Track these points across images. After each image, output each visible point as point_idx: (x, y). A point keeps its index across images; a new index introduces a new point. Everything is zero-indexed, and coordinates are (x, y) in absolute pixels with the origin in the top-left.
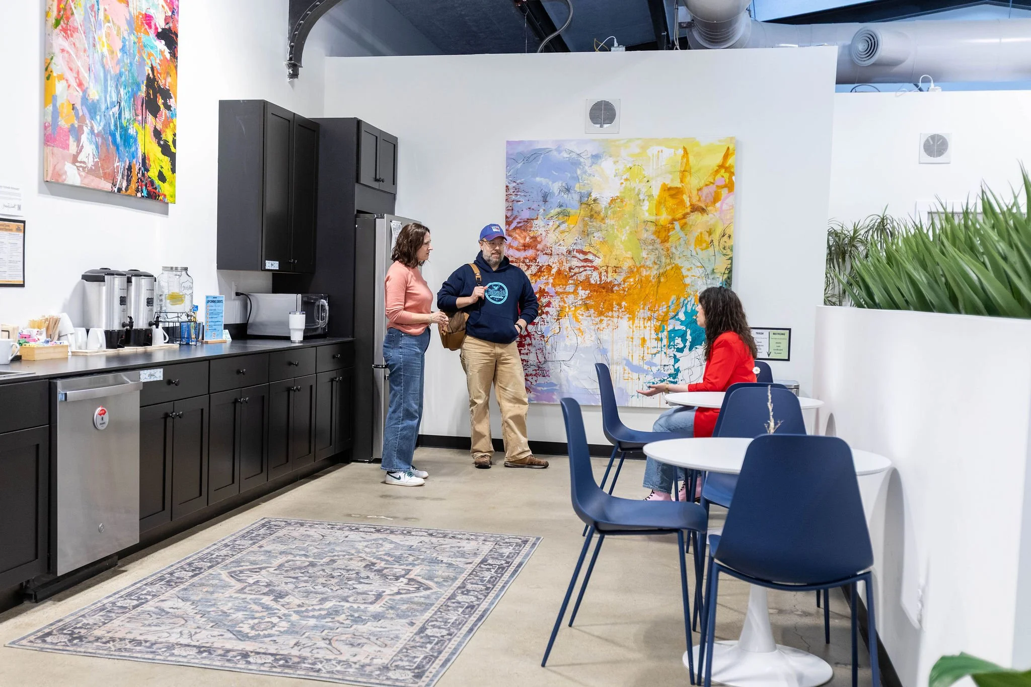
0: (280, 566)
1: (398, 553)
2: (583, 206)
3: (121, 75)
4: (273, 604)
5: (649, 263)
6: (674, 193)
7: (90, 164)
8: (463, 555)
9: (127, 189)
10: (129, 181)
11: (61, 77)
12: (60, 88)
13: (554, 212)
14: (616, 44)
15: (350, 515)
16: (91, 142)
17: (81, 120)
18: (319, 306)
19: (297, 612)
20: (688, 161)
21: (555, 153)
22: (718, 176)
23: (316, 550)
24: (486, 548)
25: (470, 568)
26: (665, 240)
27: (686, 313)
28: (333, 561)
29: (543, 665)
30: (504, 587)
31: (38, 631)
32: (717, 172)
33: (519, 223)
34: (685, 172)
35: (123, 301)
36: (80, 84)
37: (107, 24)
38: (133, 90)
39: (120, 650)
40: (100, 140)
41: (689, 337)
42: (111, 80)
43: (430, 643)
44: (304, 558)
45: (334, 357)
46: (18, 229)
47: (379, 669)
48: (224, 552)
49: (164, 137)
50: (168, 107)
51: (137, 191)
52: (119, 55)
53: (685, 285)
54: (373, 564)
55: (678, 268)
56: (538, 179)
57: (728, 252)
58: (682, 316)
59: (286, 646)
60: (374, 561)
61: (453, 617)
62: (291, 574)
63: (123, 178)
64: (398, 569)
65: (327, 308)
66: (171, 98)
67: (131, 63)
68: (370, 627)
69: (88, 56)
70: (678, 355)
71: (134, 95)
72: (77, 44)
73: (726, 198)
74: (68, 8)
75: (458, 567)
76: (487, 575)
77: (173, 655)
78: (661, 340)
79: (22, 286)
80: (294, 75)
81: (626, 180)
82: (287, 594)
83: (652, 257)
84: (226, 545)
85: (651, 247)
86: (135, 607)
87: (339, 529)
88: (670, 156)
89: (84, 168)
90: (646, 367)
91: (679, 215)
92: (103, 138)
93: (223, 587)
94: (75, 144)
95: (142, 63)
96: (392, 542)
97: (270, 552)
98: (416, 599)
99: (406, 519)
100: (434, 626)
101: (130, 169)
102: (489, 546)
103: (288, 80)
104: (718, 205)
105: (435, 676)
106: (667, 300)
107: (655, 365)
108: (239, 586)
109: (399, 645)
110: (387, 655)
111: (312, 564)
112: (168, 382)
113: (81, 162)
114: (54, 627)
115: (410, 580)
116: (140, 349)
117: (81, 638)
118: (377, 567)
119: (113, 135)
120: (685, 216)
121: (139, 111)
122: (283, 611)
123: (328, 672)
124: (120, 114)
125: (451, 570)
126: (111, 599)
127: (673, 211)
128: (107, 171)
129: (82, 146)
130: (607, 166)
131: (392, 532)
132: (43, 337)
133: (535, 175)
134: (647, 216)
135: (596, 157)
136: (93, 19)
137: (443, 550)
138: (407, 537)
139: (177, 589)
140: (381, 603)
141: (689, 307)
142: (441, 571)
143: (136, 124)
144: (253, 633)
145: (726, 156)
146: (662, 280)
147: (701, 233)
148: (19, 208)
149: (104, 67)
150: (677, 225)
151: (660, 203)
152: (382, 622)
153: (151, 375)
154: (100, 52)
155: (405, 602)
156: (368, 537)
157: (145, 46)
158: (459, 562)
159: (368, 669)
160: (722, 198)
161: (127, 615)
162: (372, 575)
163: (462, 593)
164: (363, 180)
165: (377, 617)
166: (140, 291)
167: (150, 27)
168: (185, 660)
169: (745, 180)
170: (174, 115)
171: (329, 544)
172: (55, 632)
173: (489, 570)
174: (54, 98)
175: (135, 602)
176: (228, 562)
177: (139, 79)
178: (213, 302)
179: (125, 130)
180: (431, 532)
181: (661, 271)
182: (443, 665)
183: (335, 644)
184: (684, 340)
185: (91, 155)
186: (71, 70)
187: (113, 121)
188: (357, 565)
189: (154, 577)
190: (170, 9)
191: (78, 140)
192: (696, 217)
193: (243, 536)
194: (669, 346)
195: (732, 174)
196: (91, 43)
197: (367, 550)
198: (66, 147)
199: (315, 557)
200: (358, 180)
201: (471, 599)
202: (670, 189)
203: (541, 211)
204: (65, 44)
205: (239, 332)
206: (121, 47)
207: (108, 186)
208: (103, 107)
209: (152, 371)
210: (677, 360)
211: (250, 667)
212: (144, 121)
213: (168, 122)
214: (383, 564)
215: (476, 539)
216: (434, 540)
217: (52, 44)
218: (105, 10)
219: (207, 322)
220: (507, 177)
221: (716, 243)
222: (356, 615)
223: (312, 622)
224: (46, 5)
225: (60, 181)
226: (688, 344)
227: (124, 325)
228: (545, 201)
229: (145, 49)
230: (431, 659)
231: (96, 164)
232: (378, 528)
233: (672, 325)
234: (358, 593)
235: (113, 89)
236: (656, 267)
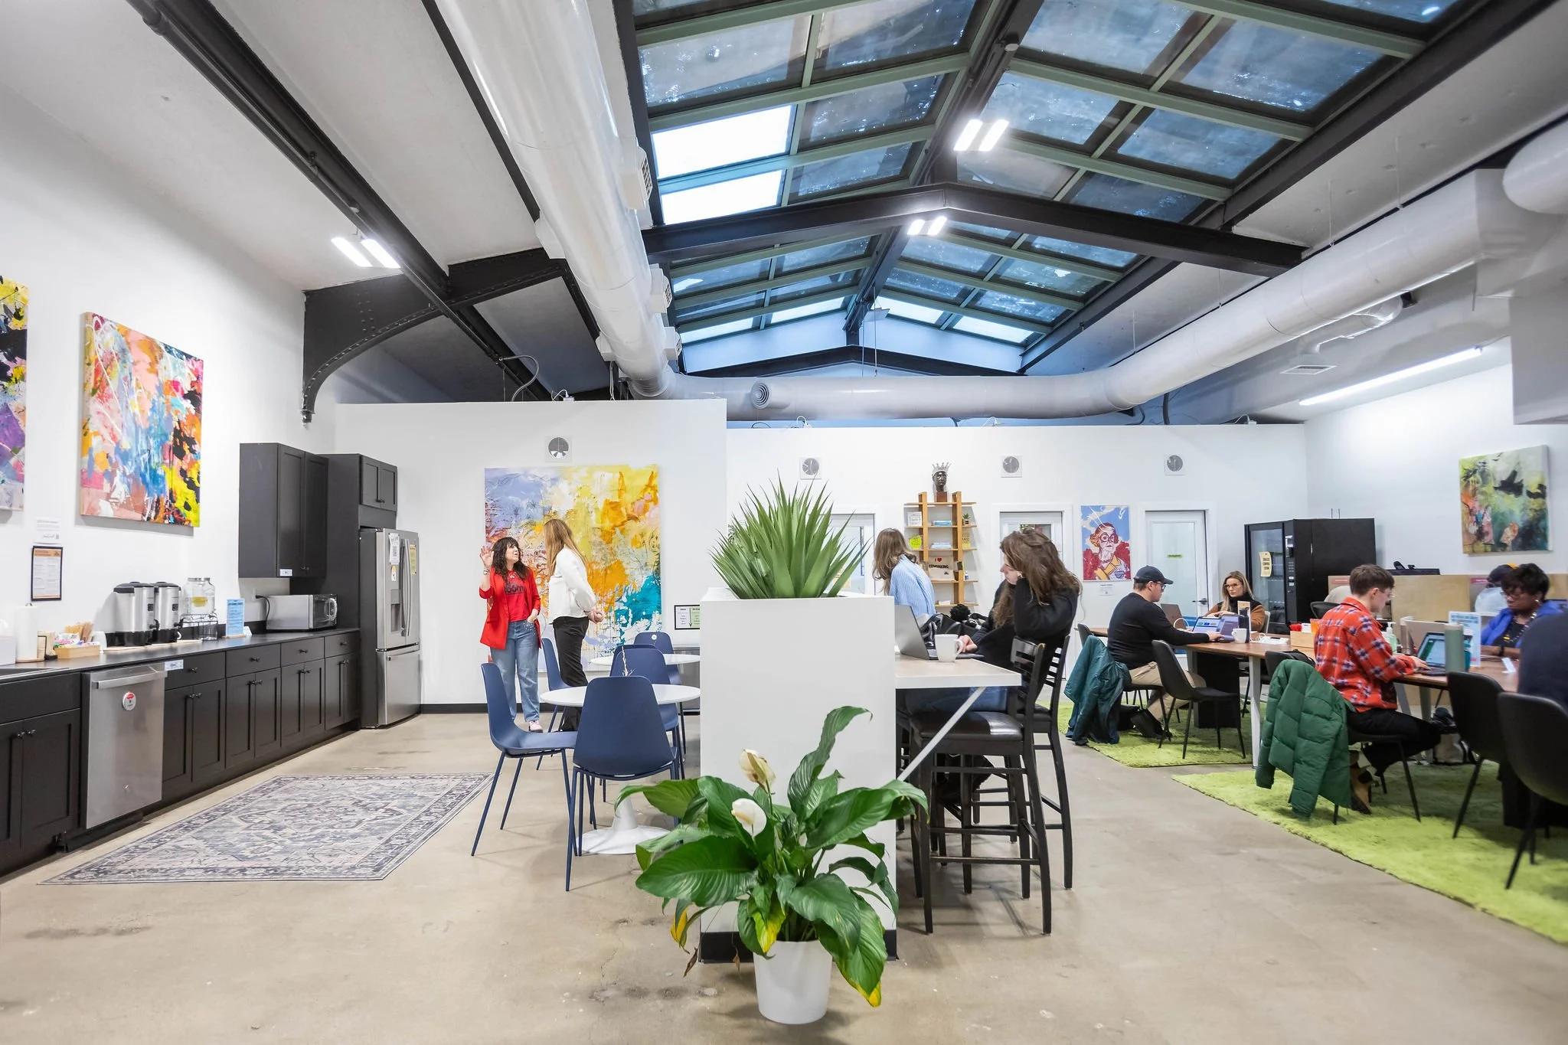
0: (283, 810)
1: (382, 792)
2: (546, 517)
3: (150, 428)
4: (273, 835)
5: (598, 559)
6: (614, 506)
7: (122, 499)
8: (434, 789)
9: (155, 518)
10: (157, 512)
11: (96, 434)
12: (95, 442)
13: (523, 522)
14: (567, 395)
15: (349, 769)
16: (123, 482)
17: (115, 466)
18: (328, 604)
19: (291, 839)
20: (623, 482)
21: (523, 477)
22: (646, 493)
23: (315, 796)
24: (453, 784)
25: (438, 797)
26: (609, 542)
27: (627, 596)
28: (328, 802)
29: (473, 855)
30: (459, 808)
31: (69, 871)
32: (645, 490)
33: (496, 531)
34: (622, 490)
35: (151, 607)
36: (114, 438)
37: (139, 390)
38: (161, 440)
39: (139, 877)
40: (131, 481)
41: (631, 615)
42: (142, 433)
43: (392, 849)
44: (304, 802)
45: (341, 644)
46: (56, 554)
47: (348, 869)
48: (238, 803)
49: (189, 475)
50: (193, 451)
51: (165, 518)
52: (149, 413)
53: (627, 576)
54: (360, 801)
55: (619, 563)
56: (510, 497)
57: (656, 549)
58: (624, 599)
59: (278, 861)
60: (362, 799)
61: (414, 831)
62: (292, 814)
63: (152, 509)
64: (380, 803)
65: (336, 604)
66: (196, 444)
67: (160, 419)
68: (347, 843)
69: (122, 416)
70: (623, 629)
71: (162, 444)
72: (112, 407)
73: (653, 509)
74: (104, 380)
75: (428, 798)
76: (449, 802)
77: (184, 875)
78: (610, 618)
79: (60, 599)
80: (308, 420)
81: (578, 497)
82: (285, 827)
83: (600, 555)
84: (240, 798)
85: (599, 547)
86: (154, 848)
87: (339, 779)
88: (609, 478)
89: (116, 503)
90: (599, 640)
91: (619, 523)
92: (133, 478)
93: (232, 827)
94: (109, 485)
95: (170, 418)
96: (379, 785)
97: (276, 800)
98: (388, 822)
99: (395, 768)
100: (397, 838)
101: (158, 501)
102: (457, 781)
103: (303, 424)
104: (647, 514)
105: (390, 869)
106: (613, 589)
107: (606, 638)
108: (246, 825)
109: (367, 852)
110: (356, 860)
111: (310, 806)
112: (187, 670)
113: (114, 499)
114: (82, 867)
115: (387, 810)
116: (166, 645)
117: (105, 873)
118: (364, 803)
119: (143, 476)
120: (623, 523)
121: (167, 456)
122: (280, 839)
123: (307, 874)
124: (150, 459)
125: (422, 800)
126: (134, 844)
127: (614, 520)
128: (138, 504)
129: (115, 486)
130: (563, 487)
131: (381, 778)
132: (77, 640)
133: (508, 494)
134: (595, 524)
135: (554, 480)
136: (126, 388)
137: (420, 788)
138: (393, 781)
139: (193, 832)
140: (359, 827)
141: (630, 593)
142: (413, 802)
143: (165, 466)
144: (252, 855)
145: (651, 478)
146: (609, 572)
147: (636, 536)
148: (57, 537)
149: (135, 424)
150: (618, 530)
151: (604, 514)
152: (358, 839)
153: (172, 665)
154: (132, 412)
155: (378, 824)
156: (361, 783)
157: (172, 405)
158: (430, 795)
159: (339, 870)
160: (650, 509)
161: (148, 853)
162: (356, 809)
163: (426, 815)
164: (365, 502)
165: (354, 836)
166: (166, 598)
167: (177, 390)
168: (193, 878)
169: (666, 494)
170: (198, 457)
171: (328, 790)
172: (83, 871)
173: (452, 798)
174: (91, 450)
175: (156, 844)
176: (239, 809)
177: (168, 431)
178: (235, 604)
179: (153, 472)
180: (413, 776)
181: (607, 565)
182: (398, 862)
183: (316, 857)
184: (627, 618)
185: (124, 493)
186: (106, 427)
187: (143, 465)
188: (347, 803)
189: (174, 826)
190: (195, 375)
191: (111, 482)
192: (631, 524)
193: (256, 791)
194: (616, 622)
195: (657, 491)
196: (124, 406)
197: (358, 792)
198: (101, 487)
199: (313, 800)
200: (361, 502)
201: (432, 818)
202: (611, 503)
203: (514, 522)
204: (101, 408)
205: (260, 628)
206: (151, 407)
207: (138, 516)
208: (134, 454)
209: (173, 662)
210: (622, 633)
211: (246, 877)
212: (171, 463)
213: (192, 463)
214: (368, 801)
215: (448, 778)
216: (414, 781)
217: (89, 409)
218: (137, 380)
219: (228, 621)
220: (486, 496)
221: (647, 543)
222: (338, 836)
223: (302, 844)
224: (84, 379)
225: (95, 514)
226: (630, 620)
227: (151, 627)
228: (516, 514)
229: (173, 408)
230: (388, 859)
231: (127, 499)
232: (371, 776)
233: (618, 606)
234: (343, 822)
235: (144, 441)
236: (604, 562)
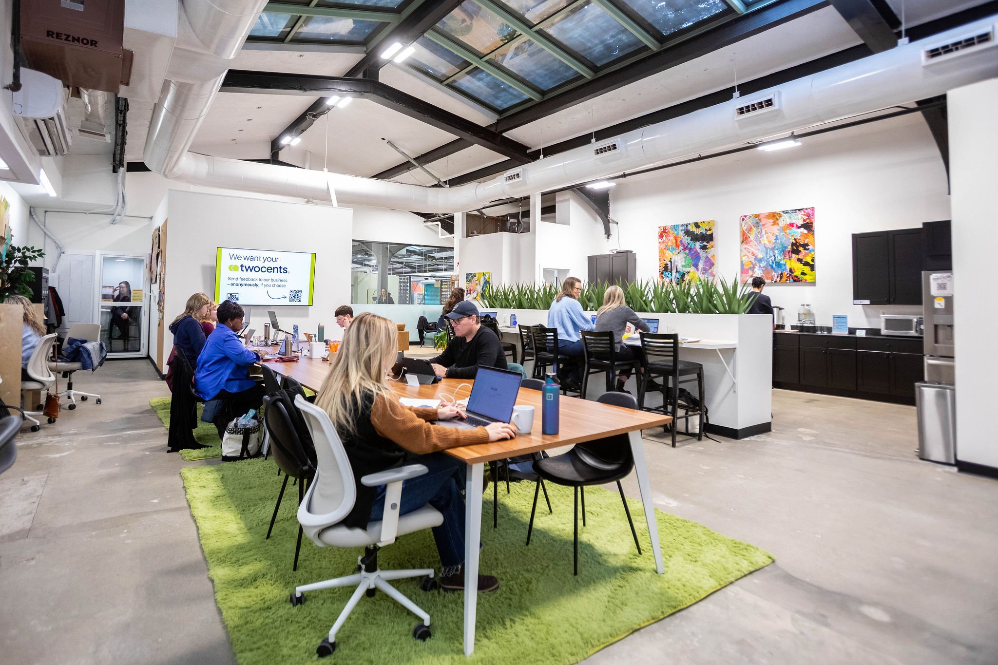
3: (775, 247)
9: (779, 281)
10: (780, 278)
12: (745, 258)
16: (760, 270)
36: (753, 255)
37: (766, 235)
40: (764, 269)
42: (770, 249)
49: (804, 260)
50: (806, 250)
51: (787, 280)
52: (774, 241)
63: (777, 278)
66: (809, 246)
67: (781, 242)
69: (757, 246)
71: (783, 251)
72: (751, 245)
74: (747, 236)
95: (789, 239)
101: (782, 274)
119: (771, 266)
121: (787, 255)
124: (775, 259)
136: (759, 235)
143: (785, 260)
149: (765, 247)
154: (763, 243)
157: (789, 234)
167: (792, 227)
170: (812, 251)
174: (742, 261)
177: (787, 245)
178: (838, 317)
179: (778, 263)
186: (749, 252)
187: (771, 261)
190: (807, 216)
191: (753, 271)
196: (759, 242)
198: (748, 273)
204: (747, 246)
206: (775, 238)
208: (765, 259)
212: (791, 257)
213: (806, 254)
218: (765, 231)
219: (834, 325)
